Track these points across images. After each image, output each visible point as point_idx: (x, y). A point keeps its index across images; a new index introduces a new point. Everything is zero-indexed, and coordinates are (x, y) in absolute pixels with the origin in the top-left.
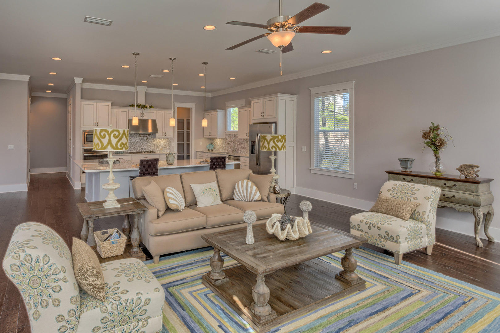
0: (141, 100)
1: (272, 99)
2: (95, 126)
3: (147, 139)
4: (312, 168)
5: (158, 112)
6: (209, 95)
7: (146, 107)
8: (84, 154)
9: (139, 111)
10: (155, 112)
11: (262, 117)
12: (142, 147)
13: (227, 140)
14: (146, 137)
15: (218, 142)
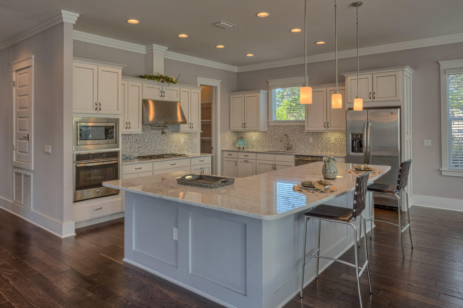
0: (158, 69)
1: (394, 73)
2: (96, 110)
3: (163, 133)
4: (443, 169)
5: (182, 89)
6: (236, 69)
7: (171, 80)
8: (77, 165)
9: (157, 87)
10: (178, 89)
11: (371, 100)
12: (155, 147)
13: (272, 134)
14: (161, 131)
15: (253, 136)
